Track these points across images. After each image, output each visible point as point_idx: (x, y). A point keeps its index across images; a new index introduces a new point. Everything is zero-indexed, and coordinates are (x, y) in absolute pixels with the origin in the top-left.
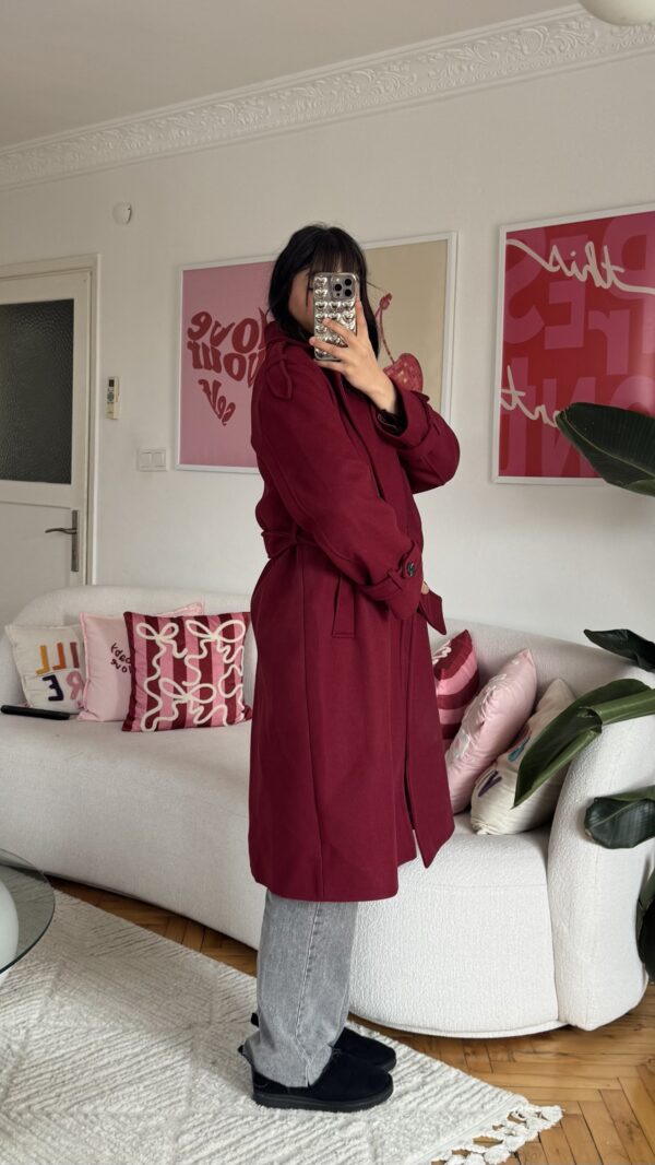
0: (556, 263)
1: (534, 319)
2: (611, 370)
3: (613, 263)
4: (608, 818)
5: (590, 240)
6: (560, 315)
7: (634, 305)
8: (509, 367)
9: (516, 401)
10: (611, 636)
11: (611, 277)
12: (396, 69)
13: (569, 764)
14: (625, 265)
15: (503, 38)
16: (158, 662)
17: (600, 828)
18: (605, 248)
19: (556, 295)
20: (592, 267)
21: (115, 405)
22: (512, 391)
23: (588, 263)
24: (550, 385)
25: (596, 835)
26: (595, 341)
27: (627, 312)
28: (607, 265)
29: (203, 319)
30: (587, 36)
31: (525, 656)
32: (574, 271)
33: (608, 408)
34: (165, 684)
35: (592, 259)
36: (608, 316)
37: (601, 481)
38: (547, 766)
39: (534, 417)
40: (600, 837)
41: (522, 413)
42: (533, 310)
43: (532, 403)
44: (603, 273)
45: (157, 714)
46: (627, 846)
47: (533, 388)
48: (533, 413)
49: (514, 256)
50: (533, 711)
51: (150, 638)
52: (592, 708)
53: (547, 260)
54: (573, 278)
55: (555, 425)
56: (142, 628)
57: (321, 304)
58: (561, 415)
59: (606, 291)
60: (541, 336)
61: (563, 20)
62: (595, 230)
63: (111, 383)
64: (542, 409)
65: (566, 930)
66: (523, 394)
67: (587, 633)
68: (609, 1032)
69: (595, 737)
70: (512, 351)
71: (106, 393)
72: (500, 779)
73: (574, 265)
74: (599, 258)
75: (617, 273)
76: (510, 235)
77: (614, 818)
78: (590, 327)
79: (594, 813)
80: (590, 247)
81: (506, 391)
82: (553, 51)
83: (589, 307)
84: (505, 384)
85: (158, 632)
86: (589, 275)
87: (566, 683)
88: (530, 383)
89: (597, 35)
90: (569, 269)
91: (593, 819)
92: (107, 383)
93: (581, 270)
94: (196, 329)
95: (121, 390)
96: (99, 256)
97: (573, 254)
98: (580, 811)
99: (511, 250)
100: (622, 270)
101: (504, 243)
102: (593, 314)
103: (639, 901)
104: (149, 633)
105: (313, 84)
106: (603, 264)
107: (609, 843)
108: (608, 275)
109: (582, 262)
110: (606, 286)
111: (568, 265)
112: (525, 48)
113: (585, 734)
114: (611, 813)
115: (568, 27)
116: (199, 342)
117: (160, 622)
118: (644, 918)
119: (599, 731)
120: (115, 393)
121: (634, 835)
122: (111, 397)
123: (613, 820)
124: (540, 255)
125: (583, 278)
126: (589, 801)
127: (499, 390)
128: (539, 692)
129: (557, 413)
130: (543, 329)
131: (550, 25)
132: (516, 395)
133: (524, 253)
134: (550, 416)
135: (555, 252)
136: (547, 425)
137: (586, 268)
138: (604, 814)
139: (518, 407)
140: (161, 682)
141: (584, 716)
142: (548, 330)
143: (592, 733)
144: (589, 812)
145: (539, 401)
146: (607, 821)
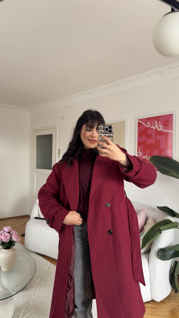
0: (149, 125)
1: (144, 138)
2: (161, 148)
3: (161, 125)
4: (163, 253)
5: (156, 120)
6: (150, 136)
7: (166, 134)
8: (139, 148)
9: (140, 154)
10: (163, 208)
11: (161, 128)
12: (115, 86)
13: (153, 241)
14: (164, 125)
15: (137, 79)
17: (161, 256)
18: (160, 122)
19: (149, 132)
20: (157, 126)
21: (60, 155)
22: (140, 152)
23: (156, 125)
24: (148, 151)
25: (160, 257)
26: (158, 142)
27: (165, 136)
28: (160, 126)
30: (155, 77)
31: (143, 211)
32: (153, 127)
35: (157, 125)
36: (160, 136)
38: (149, 241)
39: (145, 158)
41: (142, 157)
42: (144, 135)
43: (144, 155)
44: (159, 127)
46: (167, 260)
47: (144, 152)
48: (144, 157)
49: (139, 124)
50: (145, 224)
52: (159, 227)
53: (147, 125)
54: (153, 128)
55: (149, 160)
57: (101, 135)
58: (150, 158)
60: (146, 141)
61: (150, 74)
62: (157, 118)
63: (59, 150)
64: (146, 156)
66: (142, 153)
67: (157, 207)
68: (163, 302)
69: (160, 234)
70: (139, 144)
73: (153, 126)
75: (162, 127)
76: (139, 120)
78: (157, 139)
79: (160, 252)
80: (156, 122)
81: (138, 152)
82: (148, 81)
83: (156, 135)
84: (138, 151)
86: (156, 128)
87: (153, 218)
88: (143, 151)
89: (157, 77)
90: (152, 126)
91: (159, 254)
93: (154, 127)
95: (61, 151)
96: (57, 126)
97: (152, 123)
98: (156, 252)
99: (139, 123)
100: (163, 127)
101: (137, 121)
102: (157, 136)
103: (170, 271)
105: (98, 90)
106: (159, 126)
107: (163, 259)
109: (155, 125)
110: (160, 130)
112: (142, 80)
113: (157, 233)
115: (151, 75)
118: (171, 275)
119: (161, 233)
121: (169, 257)
122: (59, 153)
123: (164, 254)
124: (145, 124)
125: (155, 128)
126: (159, 249)
127: (137, 152)
129: (150, 157)
130: (146, 140)
131: (147, 75)
132: (140, 153)
133: (142, 124)
134: (148, 158)
135: (148, 123)
136: (147, 160)
137: (155, 126)
138: (162, 252)
139: (141, 156)
141: (157, 229)
142: (147, 139)
143: (159, 233)
144: (159, 252)
145: (145, 155)
146: (163, 254)
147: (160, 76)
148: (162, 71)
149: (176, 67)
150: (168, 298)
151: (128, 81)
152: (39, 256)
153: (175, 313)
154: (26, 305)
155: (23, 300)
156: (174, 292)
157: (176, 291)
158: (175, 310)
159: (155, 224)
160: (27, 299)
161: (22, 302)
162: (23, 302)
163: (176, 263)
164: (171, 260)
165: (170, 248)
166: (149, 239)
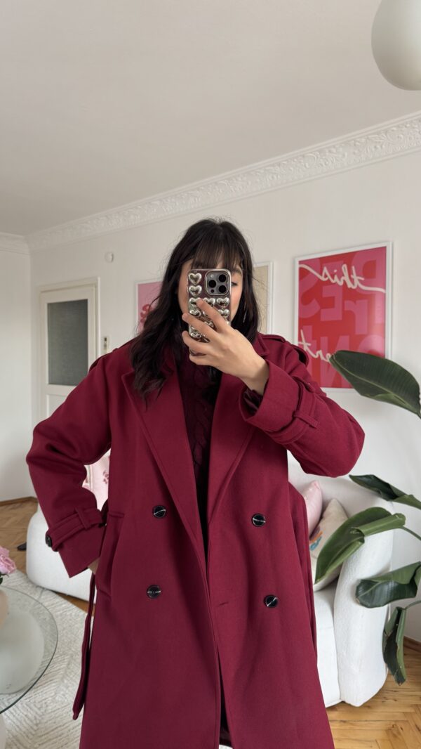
0: (326, 276)
1: (314, 306)
2: (358, 332)
3: (358, 275)
5: (344, 263)
6: (328, 303)
7: (369, 297)
8: (302, 331)
10: (365, 479)
11: (357, 283)
12: (240, 179)
13: (342, 564)
14: (364, 275)
15: (295, 160)
17: (365, 597)
18: (353, 268)
19: (326, 292)
20: (346, 277)
23: (343, 275)
24: (324, 340)
26: (349, 316)
27: (366, 301)
28: (354, 276)
29: (147, 308)
30: (341, 156)
31: (315, 485)
32: (336, 280)
33: (358, 353)
35: (346, 273)
36: (355, 303)
37: (353, 390)
38: (332, 563)
39: (316, 357)
40: (364, 602)
42: (314, 300)
43: (315, 349)
44: (352, 280)
46: (379, 606)
47: (315, 342)
48: (315, 354)
49: (303, 273)
50: (321, 518)
52: (359, 528)
53: (321, 274)
54: (336, 284)
55: (328, 361)
58: (332, 357)
59: (354, 290)
60: (318, 315)
61: (328, 148)
62: (348, 258)
63: (106, 339)
64: (320, 352)
65: (345, 654)
66: (309, 345)
67: (351, 476)
68: (368, 706)
69: (360, 546)
70: (303, 323)
71: (103, 344)
73: (336, 277)
74: (350, 273)
75: (360, 281)
76: (301, 262)
77: (372, 591)
78: (346, 309)
79: (361, 588)
80: (344, 267)
81: (301, 343)
82: (322, 165)
83: (345, 298)
84: (300, 339)
86: (345, 282)
87: (339, 502)
88: (313, 339)
89: (346, 154)
90: (333, 279)
91: (360, 592)
92: (104, 340)
93: (339, 278)
94: (144, 313)
95: (110, 342)
96: (99, 279)
97: (335, 271)
98: (353, 586)
99: (302, 271)
100: (363, 279)
101: (297, 266)
102: (347, 302)
103: (384, 631)
105: (198, 189)
106: (352, 276)
107: (369, 605)
108: (355, 281)
109: (340, 275)
110: (354, 287)
111: (333, 277)
112: (307, 164)
113: (355, 542)
114: (370, 588)
115: (330, 152)
118: (387, 641)
119: (363, 541)
120: (108, 344)
121: (383, 599)
122: (105, 346)
124: (316, 271)
125: (341, 283)
126: (358, 580)
128: (324, 506)
129: (329, 355)
130: (319, 312)
131: (320, 151)
133: (308, 272)
134: (326, 357)
135: (325, 270)
136: (324, 361)
137: (342, 278)
138: (366, 589)
141: (353, 532)
142: (322, 311)
143: (359, 543)
144: (358, 588)
145: (318, 349)
146: (368, 592)
147: (354, 153)
148: (358, 140)
149: (395, 129)
150: (380, 696)
151: (273, 165)
153: (399, 733)
154: (35, 727)
155: (26, 716)
156: (393, 678)
157: (400, 679)
159: (347, 518)
160: (37, 713)
161: (25, 720)
162: (28, 722)
163: (399, 611)
164: (386, 607)
165: (385, 578)
166: (335, 556)
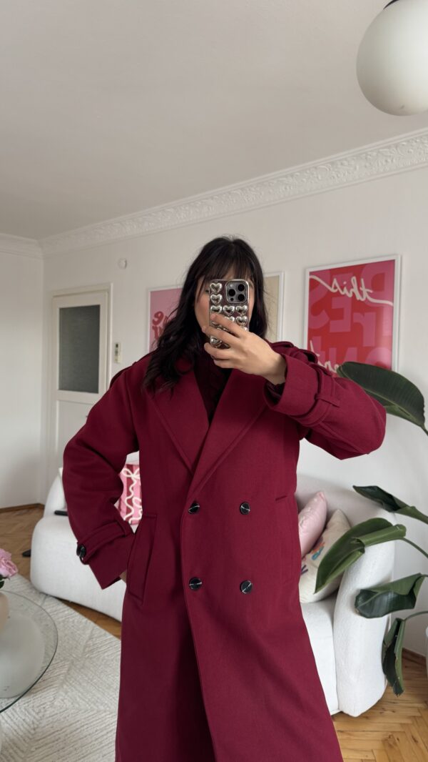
0: (335, 288)
1: (324, 317)
2: (365, 344)
3: (366, 287)
5: (353, 275)
6: (338, 314)
7: (377, 310)
8: (310, 342)
10: (368, 489)
11: (366, 295)
12: (253, 189)
13: (343, 572)
14: (373, 288)
15: (308, 172)
16: (132, 489)
17: (364, 608)
18: (362, 280)
19: (336, 304)
20: (355, 290)
21: (119, 357)
23: (352, 287)
24: (333, 351)
25: (361, 611)
26: (357, 329)
27: (374, 313)
28: (363, 288)
29: (159, 315)
30: (352, 168)
31: (320, 496)
32: (345, 291)
33: (365, 365)
34: (136, 501)
35: (355, 286)
36: (364, 315)
38: (333, 571)
40: (363, 612)
42: (324, 311)
43: (323, 359)
44: (361, 293)
45: (131, 517)
46: (378, 616)
47: (324, 352)
49: (313, 284)
50: (325, 528)
51: (129, 476)
52: (359, 538)
53: (331, 286)
54: (345, 295)
55: (336, 372)
56: (125, 471)
58: (339, 368)
59: (363, 302)
60: (327, 326)
61: (340, 160)
62: (357, 270)
63: (117, 346)
64: (328, 363)
65: (343, 664)
67: (355, 487)
68: (366, 716)
69: (361, 555)
70: (312, 334)
71: (114, 351)
72: (307, 570)
73: (345, 289)
74: (359, 285)
75: (368, 293)
76: (311, 273)
77: (371, 601)
78: (354, 321)
79: (360, 598)
80: (354, 279)
82: (334, 178)
83: (353, 311)
85: (133, 472)
86: (354, 294)
87: (343, 514)
88: (322, 350)
89: (358, 167)
90: (343, 290)
91: (360, 602)
92: (115, 345)
93: (349, 291)
94: (156, 320)
95: (121, 348)
96: (112, 285)
97: (345, 283)
98: (353, 597)
99: (312, 282)
100: (371, 291)
101: (308, 277)
102: (356, 314)
103: (384, 642)
104: (128, 473)
105: (212, 198)
106: (361, 288)
107: (368, 616)
108: (364, 294)
109: (350, 287)
110: (363, 300)
111: (342, 288)
112: (319, 176)
113: (354, 553)
114: (369, 598)
115: (342, 164)
116: (158, 326)
117: (134, 467)
118: (386, 652)
119: (363, 551)
120: (119, 351)
121: (383, 609)
122: (116, 352)
123: (371, 603)
124: (327, 283)
125: (350, 295)
126: (357, 590)
128: (328, 517)
129: (337, 366)
130: (328, 324)
131: (332, 163)
133: (318, 283)
134: (333, 367)
135: (335, 282)
137: (352, 290)
138: (366, 599)
140: (133, 500)
141: (354, 542)
142: (332, 322)
143: (360, 553)
144: (357, 598)
145: (327, 360)
146: (367, 602)
147: (366, 167)
148: (370, 153)
149: (404, 143)
150: (379, 707)
151: (286, 176)
152: (65, 606)
153: (395, 744)
154: (33, 732)
155: (24, 720)
156: (392, 690)
157: (398, 691)
158: (396, 736)
159: (349, 528)
160: (34, 717)
161: (22, 725)
162: (26, 726)
163: (399, 623)
164: (386, 617)
165: (384, 588)
166: (335, 567)
